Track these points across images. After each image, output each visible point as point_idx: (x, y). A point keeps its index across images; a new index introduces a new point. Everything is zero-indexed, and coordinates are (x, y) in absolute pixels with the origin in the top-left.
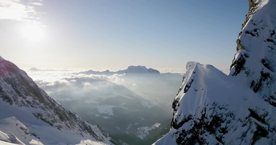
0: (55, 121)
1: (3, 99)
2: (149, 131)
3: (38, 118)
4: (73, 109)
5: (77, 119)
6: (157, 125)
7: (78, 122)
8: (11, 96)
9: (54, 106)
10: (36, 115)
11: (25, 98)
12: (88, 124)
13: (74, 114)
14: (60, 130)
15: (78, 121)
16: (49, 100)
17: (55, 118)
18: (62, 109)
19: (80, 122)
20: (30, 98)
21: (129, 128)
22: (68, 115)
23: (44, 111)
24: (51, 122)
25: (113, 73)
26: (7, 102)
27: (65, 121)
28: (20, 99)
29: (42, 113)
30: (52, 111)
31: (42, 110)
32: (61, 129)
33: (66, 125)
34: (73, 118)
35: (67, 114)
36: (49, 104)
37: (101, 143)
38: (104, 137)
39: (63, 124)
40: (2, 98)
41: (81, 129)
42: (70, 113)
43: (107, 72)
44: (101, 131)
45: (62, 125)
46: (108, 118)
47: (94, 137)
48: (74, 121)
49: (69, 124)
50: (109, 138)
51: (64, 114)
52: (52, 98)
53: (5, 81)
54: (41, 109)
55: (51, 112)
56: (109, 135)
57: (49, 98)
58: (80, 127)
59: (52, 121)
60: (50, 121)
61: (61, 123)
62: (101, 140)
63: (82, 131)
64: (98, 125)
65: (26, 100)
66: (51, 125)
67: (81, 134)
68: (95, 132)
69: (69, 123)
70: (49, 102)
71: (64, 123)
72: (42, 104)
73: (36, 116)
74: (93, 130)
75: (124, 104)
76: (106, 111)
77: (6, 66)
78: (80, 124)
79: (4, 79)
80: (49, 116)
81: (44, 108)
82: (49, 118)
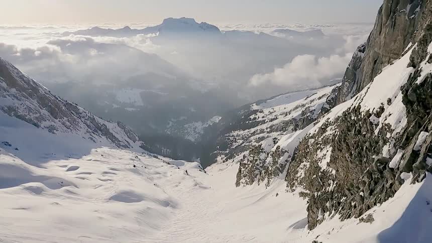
0: (42, 118)
2: (205, 129)
3: (11, 116)
4: (71, 97)
5: (81, 114)
6: (217, 119)
7: (83, 120)
9: (36, 93)
10: (6, 108)
12: (101, 121)
13: (74, 105)
14: (53, 133)
15: (83, 117)
17: (42, 114)
18: (53, 98)
19: (87, 118)
21: (170, 125)
22: (64, 108)
23: (20, 103)
24: (36, 121)
25: (136, 32)
27: (61, 118)
29: (17, 105)
30: (35, 102)
31: (15, 100)
32: (55, 131)
33: (63, 124)
34: (74, 113)
35: (62, 105)
36: (27, 89)
37: (127, 151)
38: (131, 142)
39: (57, 123)
41: (89, 130)
42: (67, 105)
44: (124, 131)
45: (55, 125)
46: (133, 109)
47: (113, 142)
48: (76, 118)
49: (68, 124)
50: (139, 143)
51: (57, 106)
52: (31, 78)
54: (13, 98)
55: (34, 103)
56: (138, 137)
57: (25, 79)
58: (88, 126)
59: (37, 118)
60: (33, 119)
61: (53, 121)
62: (126, 147)
63: (92, 134)
64: (118, 123)
66: (36, 125)
67: (92, 139)
68: (114, 134)
69: (68, 121)
70: (26, 86)
71: (59, 121)
72: (13, 90)
73: (5, 111)
74: (111, 131)
75: (159, 86)
76: (130, 99)
78: (88, 122)
80: (29, 110)
81: (19, 97)
82: (31, 114)
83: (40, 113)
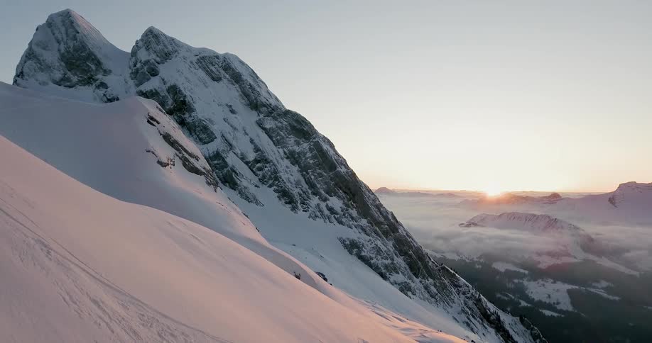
0: (395, 269)
1: (278, 197)
3: (351, 253)
5: (460, 287)
8: (295, 192)
9: (393, 232)
10: (348, 243)
11: (325, 200)
12: (492, 308)
14: (407, 295)
16: (381, 213)
17: (395, 262)
18: (417, 245)
19: (468, 295)
20: (336, 203)
23: (368, 238)
24: (383, 270)
26: (286, 203)
27: (424, 278)
28: (315, 201)
29: (362, 241)
30: (390, 244)
31: (363, 234)
32: (409, 293)
33: (426, 288)
36: (382, 223)
39: (416, 283)
40: (277, 194)
41: (467, 310)
44: (531, 334)
45: (412, 285)
46: (556, 314)
49: (434, 289)
51: (421, 259)
53: (287, 158)
54: (360, 231)
55: (388, 246)
57: (382, 209)
59: (386, 267)
60: (380, 266)
61: (410, 278)
63: (471, 317)
64: (521, 319)
65: (327, 206)
66: (383, 276)
67: (468, 324)
68: (512, 333)
69: (435, 285)
70: (381, 219)
71: (421, 282)
72: (364, 222)
73: (346, 246)
74: (507, 327)
75: (604, 284)
77: (290, 124)
78: (470, 302)
79: (285, 153)
80: (378, 251)
81: (368, 231)
82: (379, 257)
83: (393, 260)
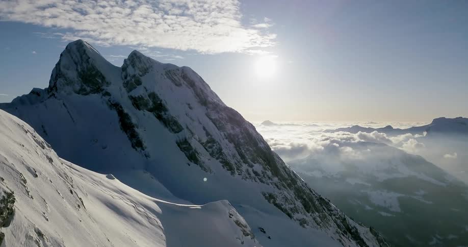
0: (295, 210)
1: (222, 166)
3: (269, 202)
4: (322, 189)
5: (332, 211)
7: (334, 217)
8: (233, 162)
9: (294, 185)
10: (267, 195)
11: (252, 166)
12: (352, 223)
13: (327, 200)
14: (304, 227)
15: (335, 215)
16: (287, 173)
17: (296, 205)
18: (308, 191)
19: (337, 216)
20: (258, 167)
22: (317, 203)
23: (280, 191)
24: (290, 212)
25: (400, 132)
26: (228, 170)
27: (313, 213)
28: (245, 167)
29: (277, 194)
30: (292, 192)
31: (276, 188)
32: (305, 225)
33: (314, 219)
34: (325, 208)
35: (315, 200)
36: (287, 179)
39: (308, 217)
40: (222, 164)
41: (339, 230)
42: (321, 199)
43: (388, 129)
44: (377, 239)
45: (307, 219)
46: (389, 215)
48: (327, 214)
49: (319, 219)
51: (311, 200)
52: (292, 169)
53: (226, 138)
54: (275, 186)
55: (290, 194)
57: (287, 170)
58: (339, 226)
59: (291, 209)
60: (287, 209)
61: (305, 214)
63: (342, 236)
64: (371, 228)
65: (253, 170)
66: (289, 215)
67: (340, 241)
68: (365, 240)
69: (320, 217)
70: (286, 176)
71: (311, 215)
72: (276, 179)
73: (266, 198)
74: (362, 236)
75: (422, 192)
76: (385, 202)
77: (227, 116)
78: (339, 221)
79: (225, 135)
80: (286, 200)
81: (279, 187)
82: (287, 203)
